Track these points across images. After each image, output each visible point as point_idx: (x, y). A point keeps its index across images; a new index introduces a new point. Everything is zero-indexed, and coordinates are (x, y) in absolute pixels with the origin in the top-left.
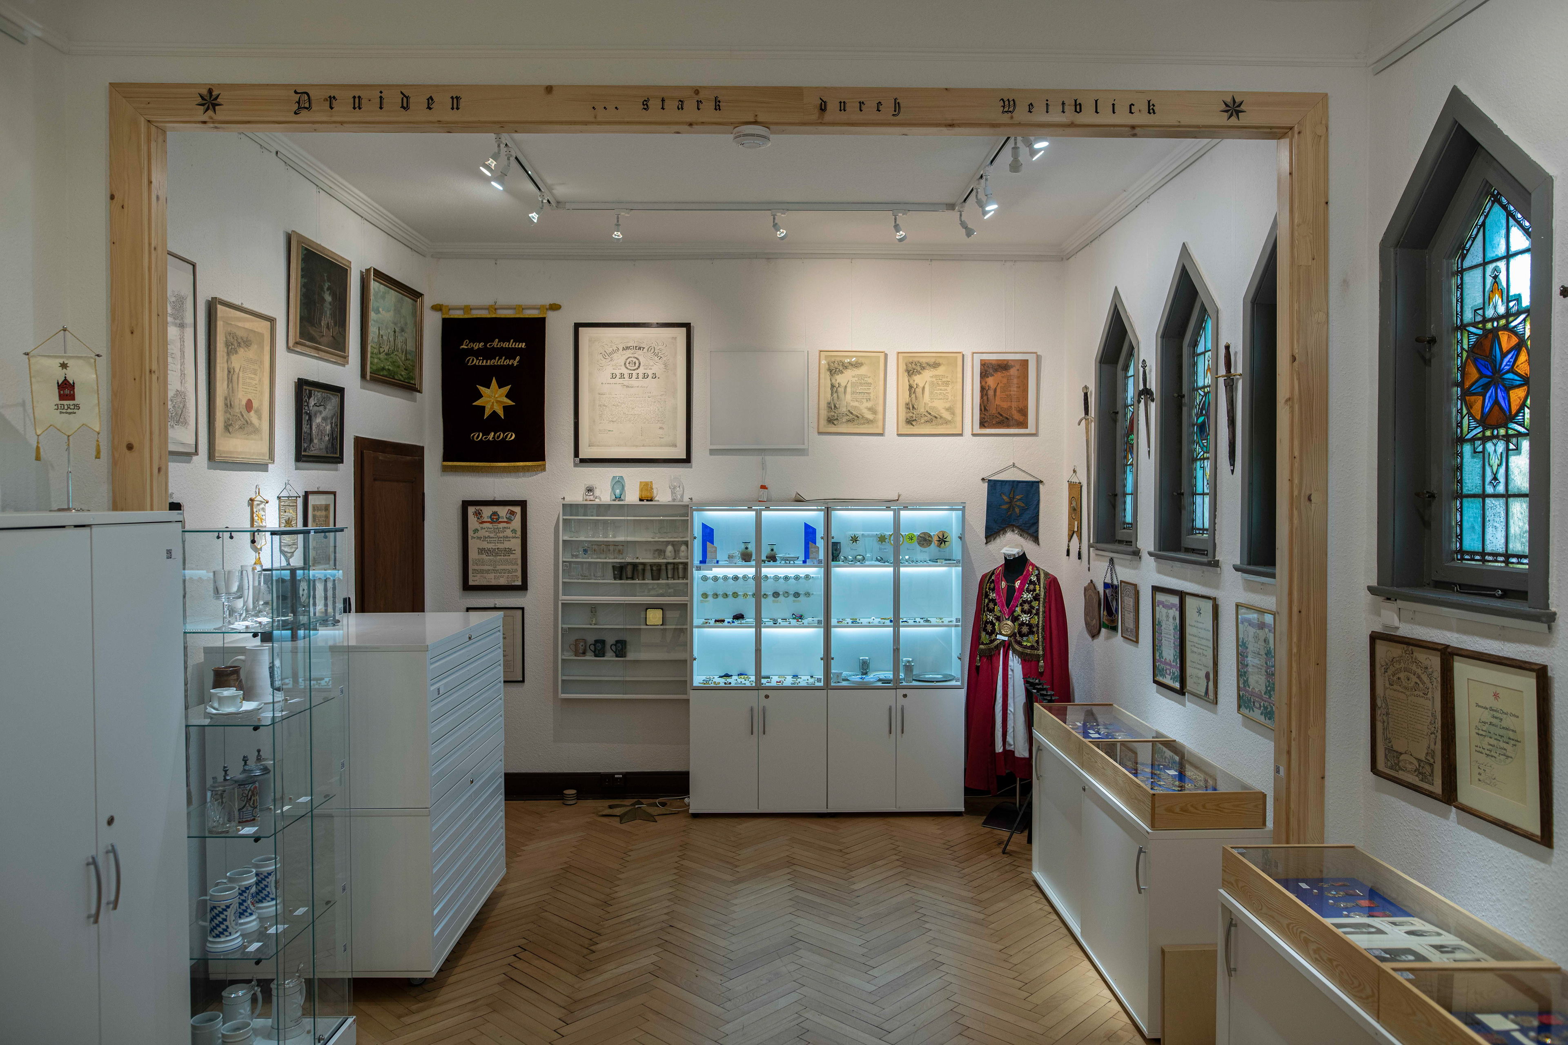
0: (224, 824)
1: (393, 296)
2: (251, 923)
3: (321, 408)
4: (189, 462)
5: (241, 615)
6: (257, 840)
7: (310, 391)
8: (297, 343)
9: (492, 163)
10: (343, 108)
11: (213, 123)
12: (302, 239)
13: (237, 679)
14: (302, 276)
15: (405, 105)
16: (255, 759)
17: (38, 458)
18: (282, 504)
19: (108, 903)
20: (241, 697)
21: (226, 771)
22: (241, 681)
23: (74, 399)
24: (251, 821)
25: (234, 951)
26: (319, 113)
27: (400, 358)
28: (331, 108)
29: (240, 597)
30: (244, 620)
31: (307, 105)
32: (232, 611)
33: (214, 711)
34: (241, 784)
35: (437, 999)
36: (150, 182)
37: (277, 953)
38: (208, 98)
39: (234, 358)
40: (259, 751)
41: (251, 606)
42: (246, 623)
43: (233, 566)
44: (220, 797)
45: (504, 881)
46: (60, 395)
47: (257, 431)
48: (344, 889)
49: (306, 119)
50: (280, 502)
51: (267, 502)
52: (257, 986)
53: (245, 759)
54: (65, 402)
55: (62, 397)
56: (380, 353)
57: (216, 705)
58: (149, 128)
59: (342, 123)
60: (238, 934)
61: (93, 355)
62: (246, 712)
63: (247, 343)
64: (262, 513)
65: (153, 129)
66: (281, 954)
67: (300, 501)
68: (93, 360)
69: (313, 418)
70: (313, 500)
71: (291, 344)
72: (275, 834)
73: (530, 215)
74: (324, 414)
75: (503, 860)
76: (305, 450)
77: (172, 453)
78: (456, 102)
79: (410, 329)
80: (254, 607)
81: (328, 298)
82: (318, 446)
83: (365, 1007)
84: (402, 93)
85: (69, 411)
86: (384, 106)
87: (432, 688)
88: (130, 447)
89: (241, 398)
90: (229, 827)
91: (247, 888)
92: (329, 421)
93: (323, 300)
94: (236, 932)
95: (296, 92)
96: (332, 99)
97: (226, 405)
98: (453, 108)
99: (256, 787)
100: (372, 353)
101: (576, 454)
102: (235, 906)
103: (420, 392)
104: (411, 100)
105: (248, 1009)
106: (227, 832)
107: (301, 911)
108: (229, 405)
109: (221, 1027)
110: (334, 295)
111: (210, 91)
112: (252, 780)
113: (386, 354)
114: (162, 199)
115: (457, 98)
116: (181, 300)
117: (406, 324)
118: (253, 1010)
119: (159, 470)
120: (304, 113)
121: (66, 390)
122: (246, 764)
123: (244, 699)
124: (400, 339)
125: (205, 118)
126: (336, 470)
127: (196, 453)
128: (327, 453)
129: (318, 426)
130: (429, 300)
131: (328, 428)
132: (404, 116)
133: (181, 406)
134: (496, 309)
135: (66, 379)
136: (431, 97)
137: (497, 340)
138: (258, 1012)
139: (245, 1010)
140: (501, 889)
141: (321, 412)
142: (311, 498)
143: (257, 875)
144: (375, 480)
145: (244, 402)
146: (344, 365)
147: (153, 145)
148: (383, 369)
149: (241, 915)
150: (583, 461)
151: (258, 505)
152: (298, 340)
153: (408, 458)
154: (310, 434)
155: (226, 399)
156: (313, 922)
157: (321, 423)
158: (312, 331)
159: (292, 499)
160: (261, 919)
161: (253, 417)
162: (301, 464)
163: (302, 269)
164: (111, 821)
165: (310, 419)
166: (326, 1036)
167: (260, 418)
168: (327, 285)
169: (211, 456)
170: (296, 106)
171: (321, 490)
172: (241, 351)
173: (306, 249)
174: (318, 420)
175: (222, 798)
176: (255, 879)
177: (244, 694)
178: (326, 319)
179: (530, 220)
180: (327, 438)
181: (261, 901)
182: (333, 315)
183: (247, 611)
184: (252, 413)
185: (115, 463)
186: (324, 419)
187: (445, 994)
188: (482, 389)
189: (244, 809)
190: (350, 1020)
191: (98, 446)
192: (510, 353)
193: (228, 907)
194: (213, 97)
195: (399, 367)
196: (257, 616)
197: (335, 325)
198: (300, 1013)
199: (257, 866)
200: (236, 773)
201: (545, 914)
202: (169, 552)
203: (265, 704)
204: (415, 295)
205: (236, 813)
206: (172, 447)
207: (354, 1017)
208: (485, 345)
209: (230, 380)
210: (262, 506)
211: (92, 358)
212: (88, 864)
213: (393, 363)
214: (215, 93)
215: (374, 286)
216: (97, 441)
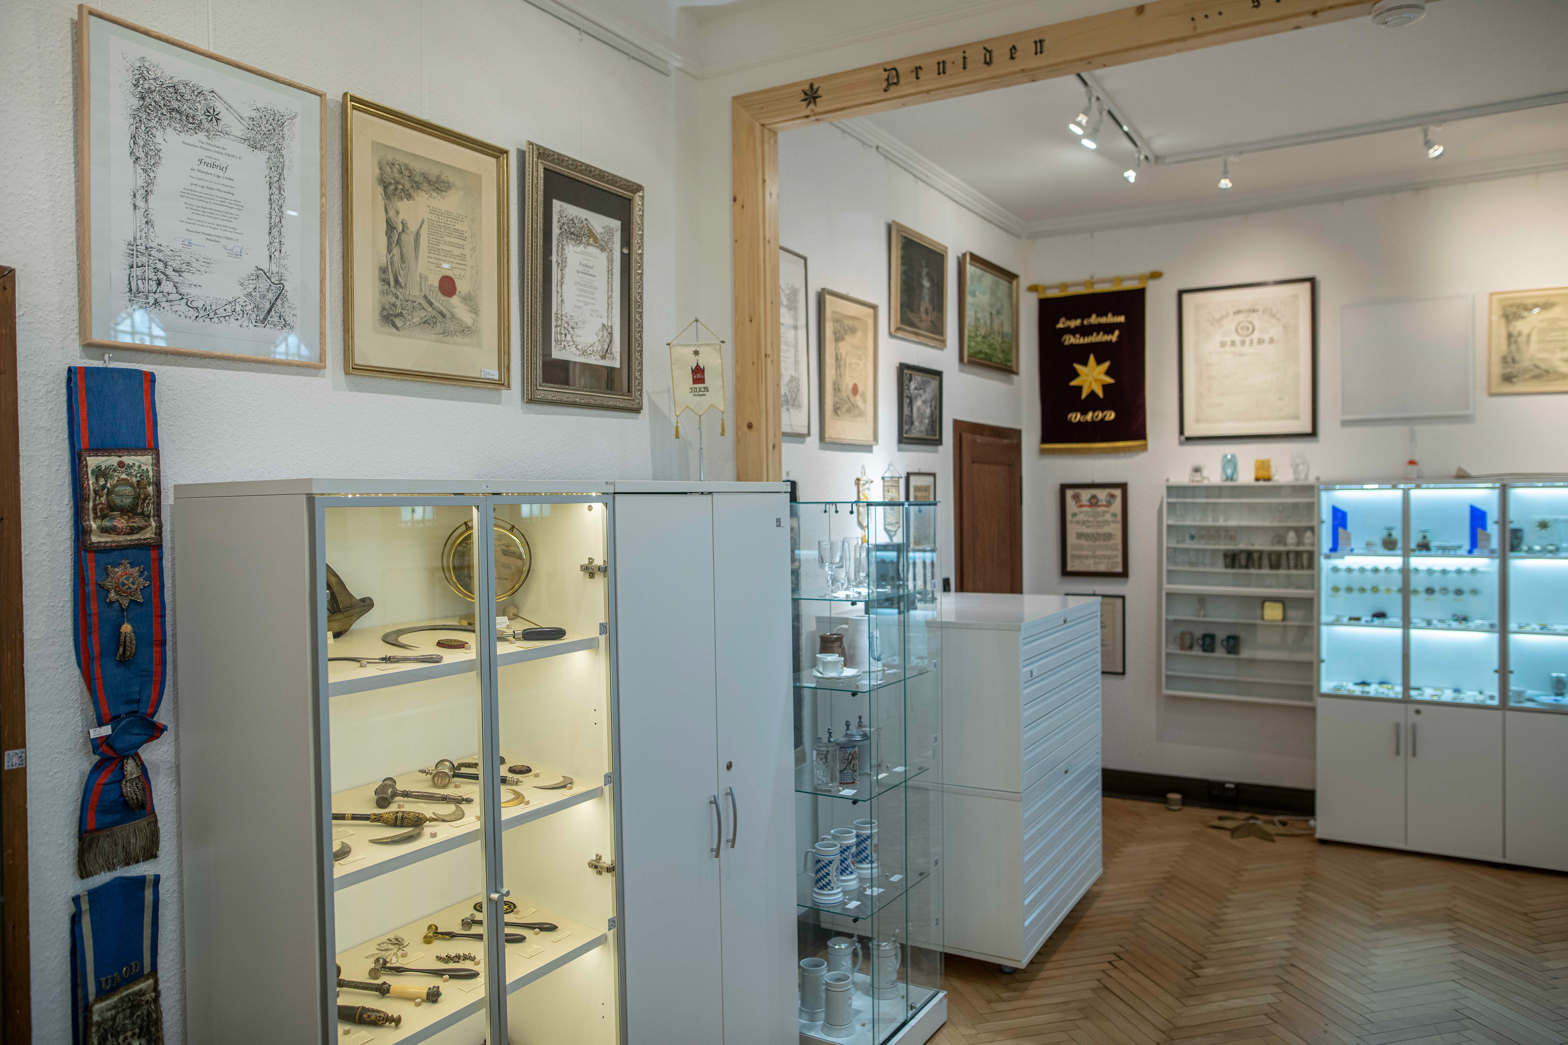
0: (827, 783)
1: (989, 278)
2: (851, 881)
3: (921, 392)
4: (802, 443)
5: (843, 584)
6: (855, 802)
7: (911, 375)
8: (898, 329)
9: (1083, 119)
10: (929, 75)
11: (815, 115)
12: (901, 228)
13: (840, 647)
14: (903, 264)
15: (988, 60)
16: (857, 725)
17: (677, 437)
18: (886, 484)
19: (727, 841)
20: (843, 663)
21: (830, 733)
22: (843, 649)
23: (703, 382)
24: (851, 784)
25: (835, 905)
26: (906, 87)
27: (997, 340)
28: (917, 78)
29: (842, 567)
30: (846, 589)
31: (895, 81)
32: (834, 580)
33: (819, 675)
34: (842, 747)
35: (1027, 992)
36: (764, 181)
37: (872, 915)
38: (809, 93)
39: (841, 344)
40: (860, 718)
41: (853, 577)
42: (847, 592)
43: (837, 538)
44: (824, 757)
45: (1100, 881)
46: (694, 380)
47: (862, 414)
48: (936, 863)
49: (895, 95)
50: (884, 482)
51: (872, 482)
52: (859, 942)
53: (848, 725)
54: (698, 386)
55: (695, 381)
56: (977, 336)
57: (821, 669)
58: (762, 132)
59: (927, 92)
60: (839, 890)
61: (718, 342)
62: (847, 677)
63: (853, 330)
64: (867, 492)
65: (766, 132)
66: (875, 916)
67: (902, 483)
68: (718, 347)
69: (914, 401)
70: (914, 481)
71: (893, 330)
72: (871, 799)
73: (1126, 174)
74: (924, 397)
75: (1099, 859)
76: (906, 432)
77: (785, 434)
78: (1039, 46)
79: (1006, 311)
80: (856, 579)
81: (926, 283)
82: (919, 429)
83: (956, 983)
84: (985, 48)
85: (701, 393)
86: (968, 65)
87: (1025, 670)
88: (750, 426)
89: (848, 382)
90: (831, 787)
91: (848, 848)
92: (929, 404)
93: (921, 286)
94: (838, 888)
95: (885, 70)
96: (918, 69)
97: (835, 389)
98: (1036, 53)
99: (855, 752)
100: (969, 337)
101: (1182, 432)
102: (837, 862)
103: (1017, 373)
104: (994, 54)
105: (850, 962)
106: (830, 791)
107: (896, 878)
108: (837, 389)
109: (826, 975)
110: (931, 280)
111: (811, 86)
112: (852, 744)
113: (984, 337)
114: (774, 196)
115: (1041, 41)
116: (794, 292)
117: (1002, 306)
118: (854, 964)
119: (774, 446)
120: (893, 88)
121: (698, 374)
122: (848, 729)
123: (845, 665)
124: (996, 322)
125: (807, 112)
126: (936, 452)
127: (809, 434)
128: (927, 435)
129: (919, 409)
130: (1024, 282)
131: (928, 411)
132: (988, 72)
133: (796, 390)
134: (1092, 284)
135: (698, 365)
136: (1014, 47)
137: (1094, 316)
138: (859, 966)
139: (847, 962)
140: (1097, 889)
141: (921, 395)
142: (912, 478)
143: (857, 836)
144: (973, 462)
145: (850, 387)
146: (942, 349)
147: (766, 146)
148: (980, 352)
149: (842, 872)
150: (1189, 439)
151: (864, 484)
152: (899, 325)
153: (1005, 441)
154: (911, 417)
155: (834, 383)
156: (906, 891)
157: (921, 407)
158: (912, 316)
159: (895, 480)
160: (861, 879)
161: (858, 400)
162: (903, 446)
163: (902, 257)
164: (729, 766)
165: (911, 403)
166: (918, 1006)
167: (865, 402)
168: (925, 271)
169: (822, 438)
170: (885, 84)
171: (922, 471)
172: (848, 338)
173: (905, 238)
174: (918, 403)
175: (826, 758)
176: (855, 840)
177: (845, 660)
178: (925, 304)
179: (1126, 180)
180: (927, 421)
181: (860, 862)
182: (932, 301)
183: (849, 581)
184: (858, 397)
185: (738, 441)
186: (924, 402)
187: (1035, 989)
188: (1078, 367)
189: (845, 772)
190: (941, 995)
191: (723, 424)
192: (1108, 329)
193: (831, 862)
194: (814, 91)
195: (995, 349)
196: (857, 586)
197: (934, 309)
198: (895, 977)
199: (857, 828)
200: (839, 736)
201: (1144, 924)
202: (778, 521)
203: (863, 672)
204: (1011, 277)
205: (838, 775)
206: (785, 428)
207: (946, 992)
208: (1082, 323)
209: (838, 367)
210: (867, 486)
211: (717, 344)
212: (711, 803)
213: (990, 346)
214: (815, 87)
215: (970, 269)
216: (722, 420)
